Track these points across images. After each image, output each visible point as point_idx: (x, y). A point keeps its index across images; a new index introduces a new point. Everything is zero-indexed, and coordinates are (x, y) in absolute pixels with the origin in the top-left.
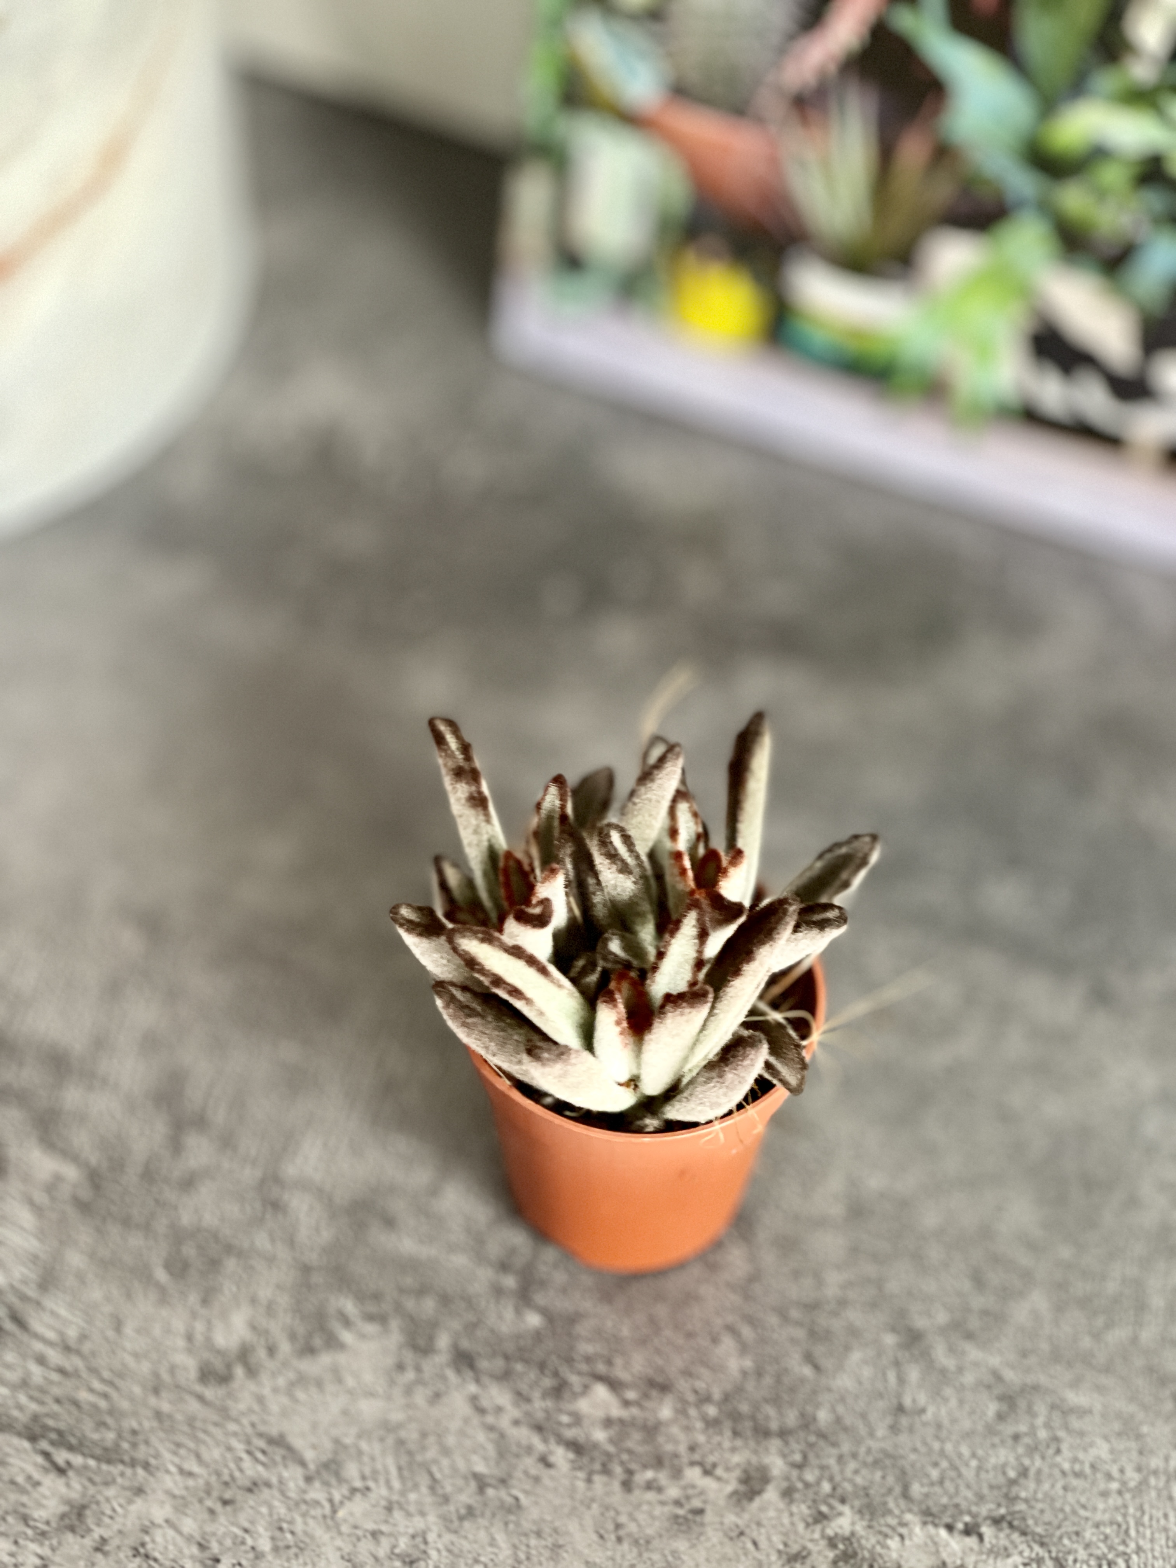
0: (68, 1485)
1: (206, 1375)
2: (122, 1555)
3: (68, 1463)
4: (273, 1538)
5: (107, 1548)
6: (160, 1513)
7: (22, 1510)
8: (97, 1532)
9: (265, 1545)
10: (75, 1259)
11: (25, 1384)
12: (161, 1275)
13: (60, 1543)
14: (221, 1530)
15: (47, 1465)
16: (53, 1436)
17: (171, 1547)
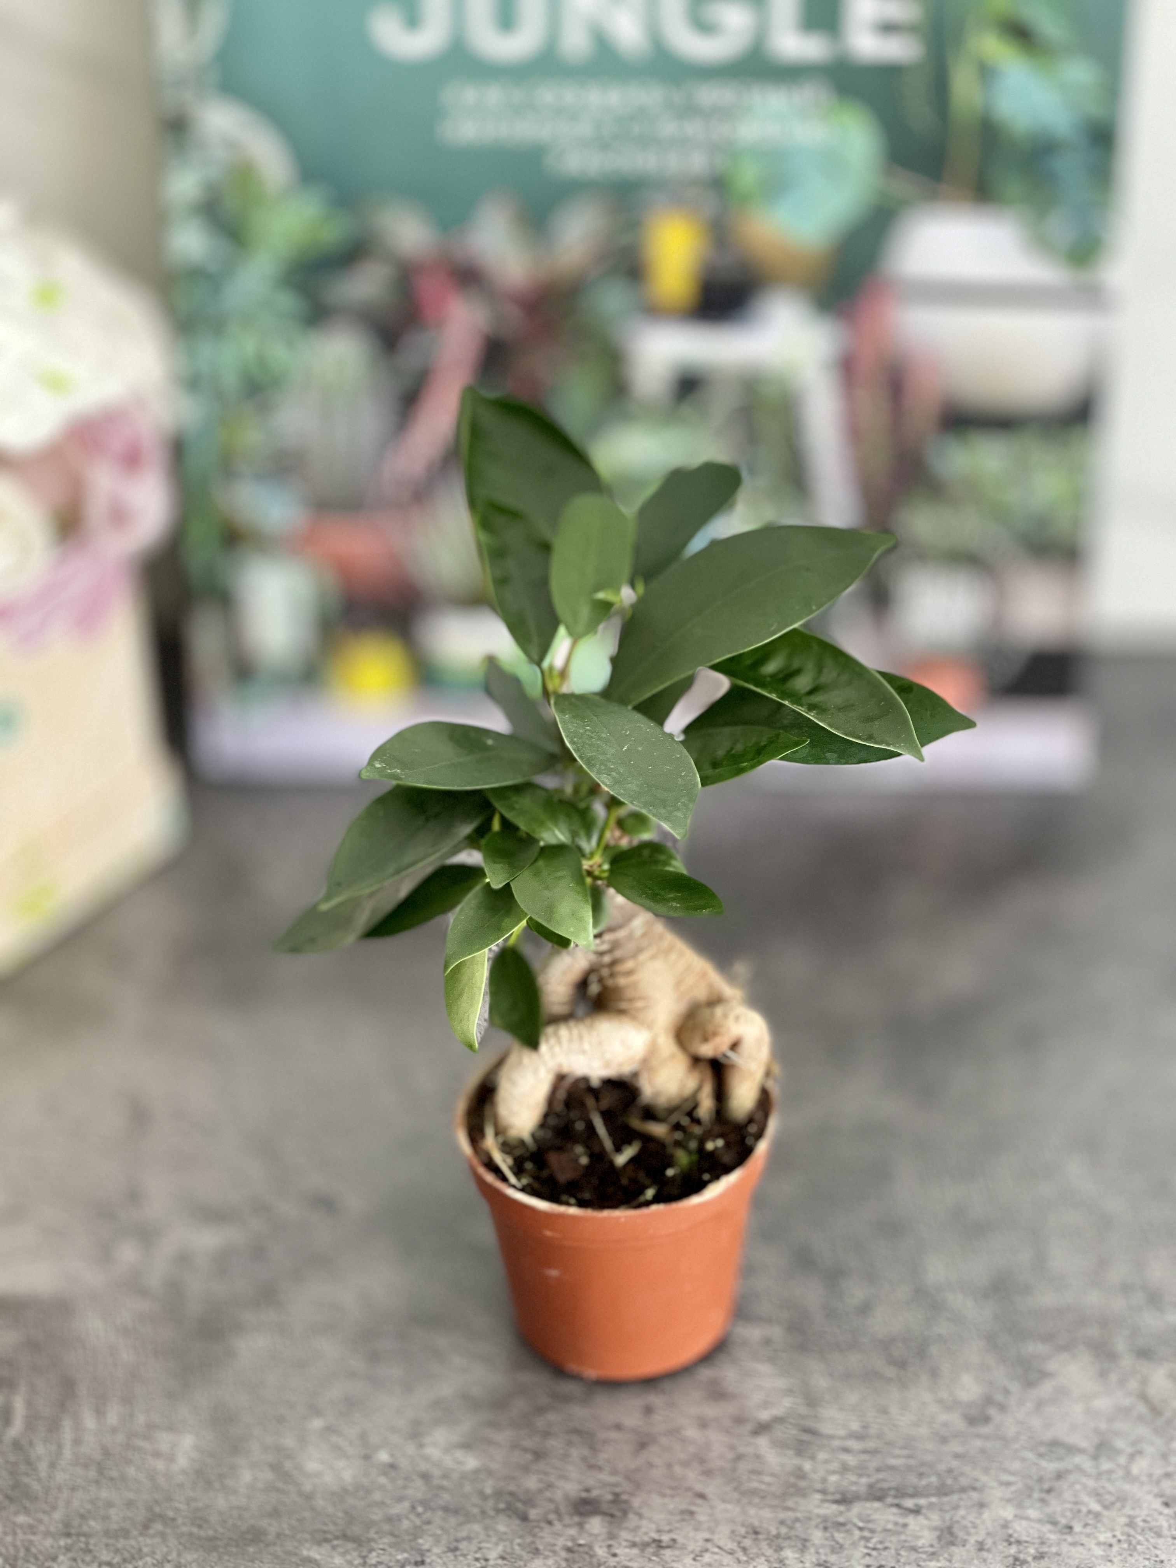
0: (927, 1518)
1: (972, 1421)
2: (1000, 1547)
3: (916, 1505)
4: (1099, 1502)
5: (986, 1547)
6: (1008, 1513)
7: (907, 1545)
8: (972, 1540)
9: (1096, 1507)
10: (821, 1382)
11: (845, 1468)
12: (890, 1372)
13: (951, 1555)
14: (1059, 1509)
15: (902, 1511)
16: (892, 1493)
17: (1031, 1531)
